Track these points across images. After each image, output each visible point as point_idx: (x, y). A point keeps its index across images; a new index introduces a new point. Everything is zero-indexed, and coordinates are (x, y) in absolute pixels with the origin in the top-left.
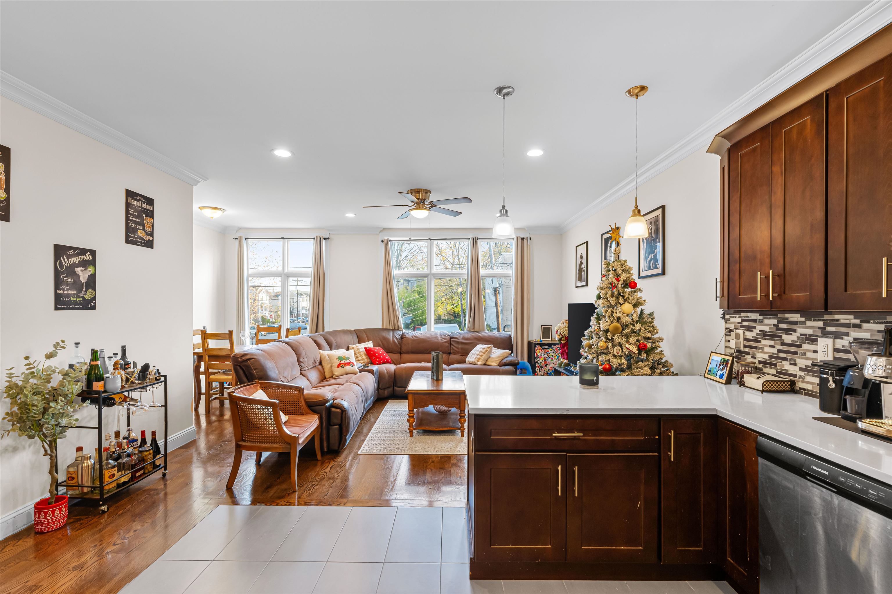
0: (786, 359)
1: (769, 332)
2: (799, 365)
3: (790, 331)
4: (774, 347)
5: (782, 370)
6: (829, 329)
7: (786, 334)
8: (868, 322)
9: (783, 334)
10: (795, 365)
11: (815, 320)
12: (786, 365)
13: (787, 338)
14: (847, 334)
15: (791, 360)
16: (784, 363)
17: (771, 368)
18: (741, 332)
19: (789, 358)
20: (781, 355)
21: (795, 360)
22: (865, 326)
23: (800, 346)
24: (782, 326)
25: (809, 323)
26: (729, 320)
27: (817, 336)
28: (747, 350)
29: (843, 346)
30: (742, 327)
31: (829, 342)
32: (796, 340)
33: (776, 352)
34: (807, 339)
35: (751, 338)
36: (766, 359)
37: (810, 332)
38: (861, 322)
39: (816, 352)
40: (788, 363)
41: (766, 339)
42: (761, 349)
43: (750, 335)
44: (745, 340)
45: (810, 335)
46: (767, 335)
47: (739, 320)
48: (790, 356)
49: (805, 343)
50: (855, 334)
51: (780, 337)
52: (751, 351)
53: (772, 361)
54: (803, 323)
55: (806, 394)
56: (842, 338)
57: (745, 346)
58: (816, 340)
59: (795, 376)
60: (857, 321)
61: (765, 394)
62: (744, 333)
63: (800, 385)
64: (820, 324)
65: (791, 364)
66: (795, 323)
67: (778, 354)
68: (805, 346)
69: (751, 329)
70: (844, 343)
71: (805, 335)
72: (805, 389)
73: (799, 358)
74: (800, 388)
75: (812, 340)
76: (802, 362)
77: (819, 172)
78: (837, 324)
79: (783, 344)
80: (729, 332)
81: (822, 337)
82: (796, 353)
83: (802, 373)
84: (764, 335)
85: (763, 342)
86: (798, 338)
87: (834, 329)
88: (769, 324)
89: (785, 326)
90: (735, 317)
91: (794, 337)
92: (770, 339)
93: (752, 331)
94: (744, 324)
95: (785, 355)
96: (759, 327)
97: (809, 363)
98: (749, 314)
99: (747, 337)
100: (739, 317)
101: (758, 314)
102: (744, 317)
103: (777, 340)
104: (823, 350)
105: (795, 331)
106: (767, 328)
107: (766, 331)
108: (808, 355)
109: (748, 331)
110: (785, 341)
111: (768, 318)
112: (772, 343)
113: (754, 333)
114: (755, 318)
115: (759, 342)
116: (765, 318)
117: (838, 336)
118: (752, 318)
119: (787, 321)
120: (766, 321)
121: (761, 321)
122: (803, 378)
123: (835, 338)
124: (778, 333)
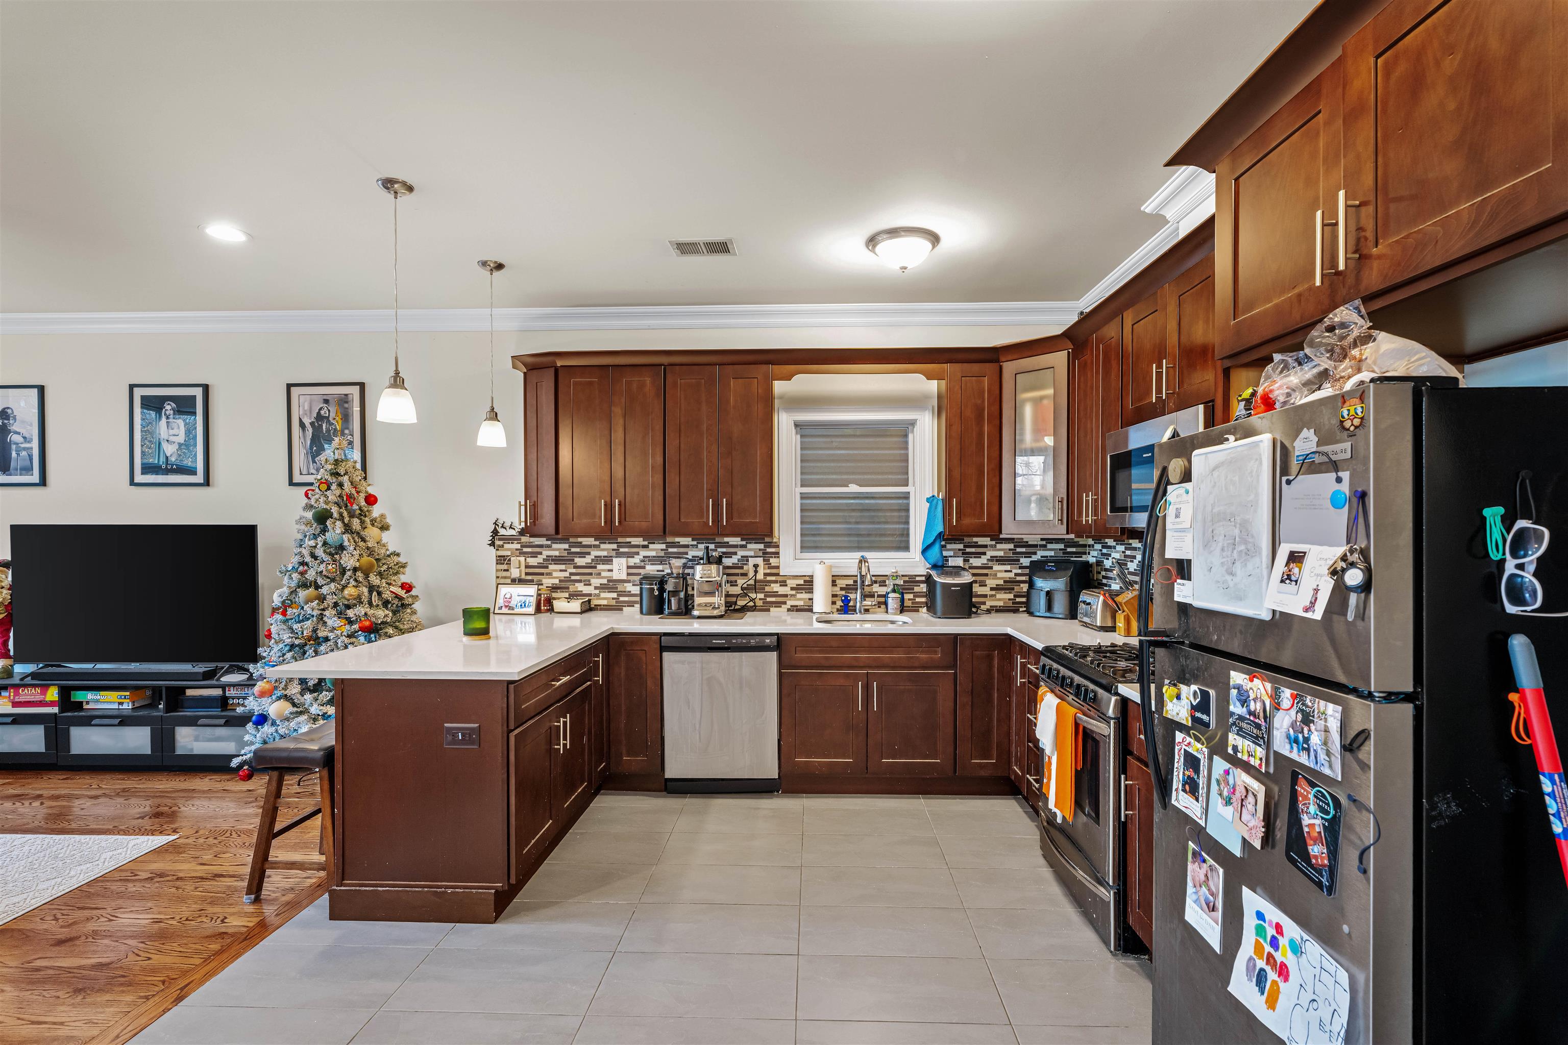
0: (580, 581)
1: (559, 557)
2: (593, 585)
3: (582, 555)
4: (566, 571)
5: (576, 591)
6: (622, 550)
7: (580, 557)
8: (654, 543)
9: (576, 557)
10: (590, 585)
11: (609, 543)
12: (580, 587)
13: (580, 561)
14: (638, 554)
15: (584, 581)
16: (577, 584)
17: (563, 592)
18: (522, 559)
20: (573, 578)
21: (589, 581)
22: (651, 546)
23: (595, 567)
24: (573, 550)
25: (603, 546)
26: (499, 546)
27: (611, 557)
28: (529, 577)
29: (635, 564)
30: (522, 553)
31: (623, 561)
32: (590, 562)
33: (568, 575)
34: (601, 560)
36: (556, 584)
37: (605, 553)
38: (649, 543)
39: (612, 571)
40: (583, 584)
41: (555, 564)
42: (549, 574)
43: (532, 561)
44: (527, 567)
45: (604, 557)
46: (557, 560)
47: (519, 546)
48: (583, 578)
49: (599, 564)
50: (644, 553)
51: (573, 560)
52: (536, 578)
53: (563, 585)
54: (597, 547)
55: (601, 610)
56: (633, 557)
57: (527, 574)
58: (612, 561)
59: (590, 595)
60: (646, 543)
61: (584, 615)
62: (525, 559)
63: (595, 602)
64: (615, 546)
65: (585, 585)
66: (589, 546)
67: (570, 578)
68: (600, 567)
69: (534, 555)
70: (636, 560)
71: (601, 557)
72: (600, 605)
73: (594, 578)
74: (595, 605)
75: (607, 560)
76: (596, 582)
77: (659, 427)
78: (629, 545)
79: (575, 567)
80: (501, 560)
81: (616, 557)
82: (591, 574)
83: (597, 592)
84: (553, 560)
85: (552, 567)
86: (592, 560)
87: (626, 550)
88: (558, 549)
89: (578, 550)
90: (512, 543)
91: (588, 559)
92: (560, 564)
93: (537, 557)
94: (525, 550)
95: (577, 578)
96: (546, 553)
97: (605, 581)
98: (532, 540)
99: (530, 564)
100: (518, 543)
101: (545, 539)
102: (526, 542)
103: (569, 564)
104: (619, 568)
105: (589, 554)
106: (557, 553)
107: (556, 556)
108: (603, 574)
109: (531, 557)
110: (578, 564)
111: (557, 543)
112: (563, 567)
113: (540, 559)
114: (541, 543)
115: (547, 567)
116: (554, 543)
117: (630, 555)
118: (537, 543)
119: (580, 545)
120: (554, 546)
121: (549, 546)
122: (598, 595)
123: (628, 557)
124: (570, 557)
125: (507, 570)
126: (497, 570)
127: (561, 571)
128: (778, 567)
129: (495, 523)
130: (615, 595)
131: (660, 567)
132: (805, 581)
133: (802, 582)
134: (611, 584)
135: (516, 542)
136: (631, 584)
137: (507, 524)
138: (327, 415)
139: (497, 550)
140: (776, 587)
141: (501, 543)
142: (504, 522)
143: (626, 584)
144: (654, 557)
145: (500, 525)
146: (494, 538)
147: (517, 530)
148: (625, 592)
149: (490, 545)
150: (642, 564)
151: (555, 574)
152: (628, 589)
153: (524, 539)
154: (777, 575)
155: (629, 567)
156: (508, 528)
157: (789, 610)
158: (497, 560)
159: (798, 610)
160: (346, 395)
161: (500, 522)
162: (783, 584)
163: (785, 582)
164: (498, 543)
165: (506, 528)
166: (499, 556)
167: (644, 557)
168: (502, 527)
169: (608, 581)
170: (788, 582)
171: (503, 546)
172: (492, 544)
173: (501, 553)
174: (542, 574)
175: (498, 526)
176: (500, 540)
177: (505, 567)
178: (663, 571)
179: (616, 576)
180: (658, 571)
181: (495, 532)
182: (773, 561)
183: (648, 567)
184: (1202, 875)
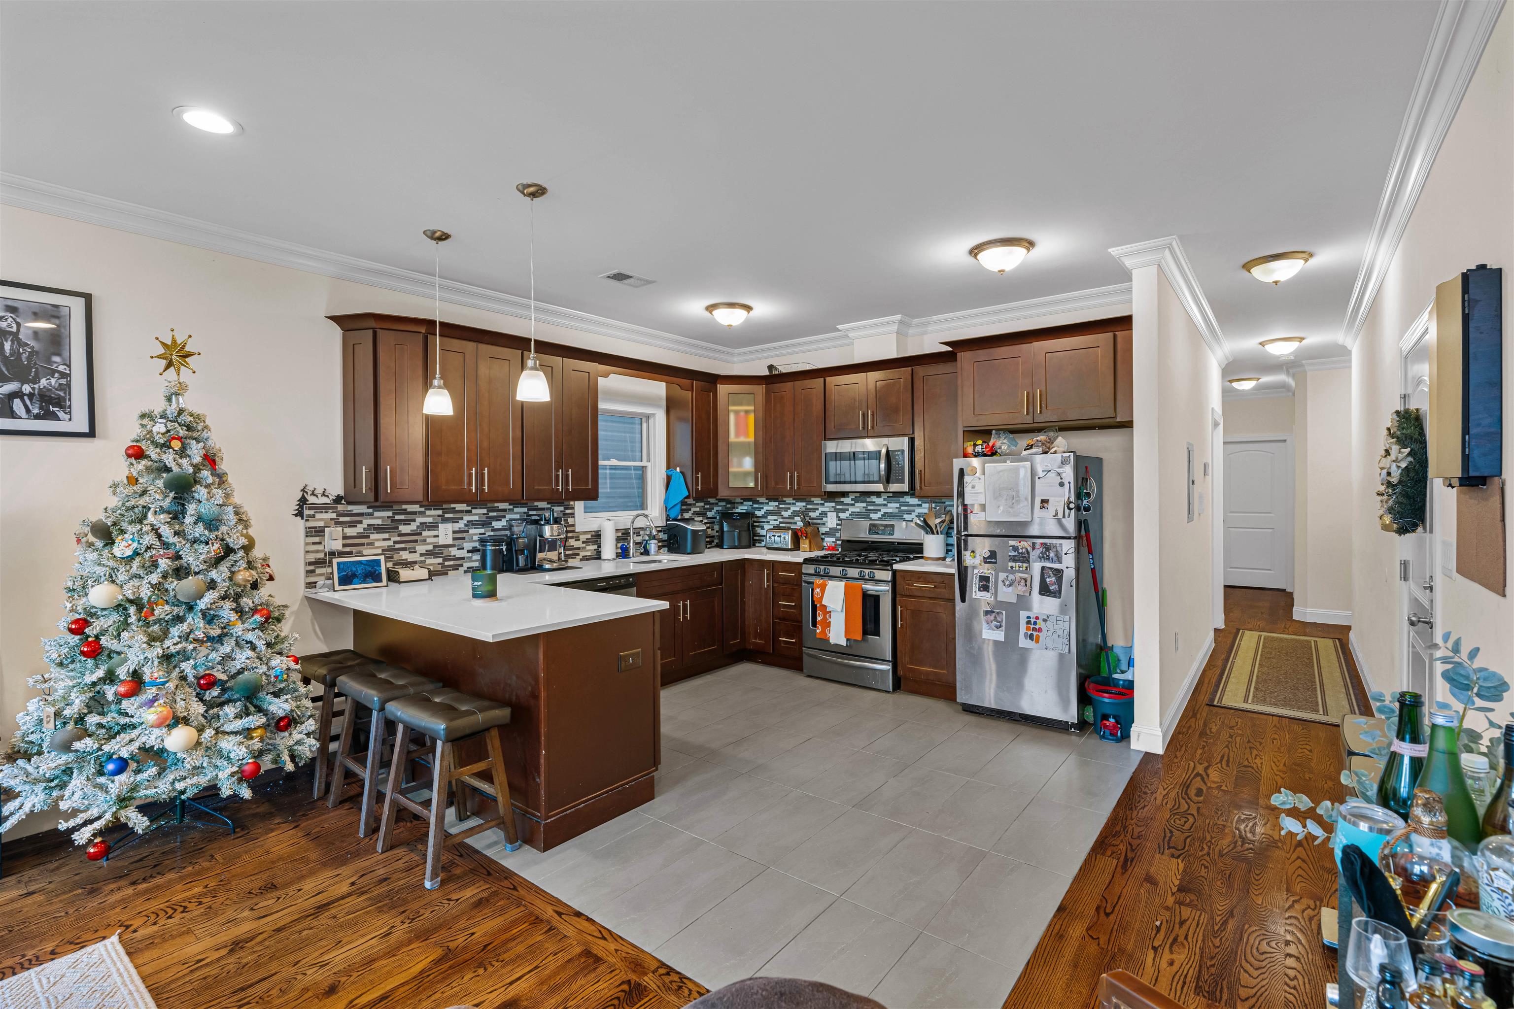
0: (404, 549)
1: (382, 525)
2: (419, 552)
3: (407, 522)
4: (389, 539)
5: (401, 560)
6: (447, 516)
7: (404, 524)
8: (477, 508)
9: (401, 525)
10: (416, 552)
11: (435, 509)
12: (406, 555)
13: (404, 529)
14: (462, 519)
15: (410, 548)
16: (401, 553)
18: (338, 529)
20: (397, 546)
21: (415, 548)
22: (474, 511)
23: (421, 534)
24: (397, 517)
25: (428, 513)
26: (309, 516)
27: (437, 523)
28: (348, 549)
29: (459, 528)
30: (338, 523)
31: (448, 526)
32: (416, 529)
33: (393, 544)
34: (427, 527)
35: (356, 534)
37: (430, 520)
38: (472, 508)
39: (438, 536)
40: (407, 552)
41: (377, 533)
42: (371, 544)
43: (350, 531)
44: (345, 537)
45: (430, 523)
47: (334, 516)
48: (408, 545)
49: (425, 530)
50: (467, 518)
51: (397, 528)
52: (355, 549)
54: (423, 513)
56: (458, 522)
57: (345, 546)
58: (438, 527)
59: (415, 562)
60: (469, 508)
62: (343, 530)
64: (440, 512)
65: (410, 552)
66: (415, 513)
68: (425, 533)
69: (353, 524)
70: (461, 525)
71: (426, 523)
73: (419, 545)
75: (433, 526)
76: (421, 548)
78: (453, 511)
79: (400, 535)
80: (317, 532)
81: (442, 523)
82: (416, 541)
83: (423, 558)
84: (374, 529)
85: (373, 536)
86: (418, 527)
87: (451, 515)
88: (381, 516)
89: (402, 517)
90: (326, 512)
91: (413, 526)
92: (383, 533)
93: (356, 526)
94: (341, 519)
95: (403, 546)
96: (366, 522)
97: (430, 547)
98: (350, 508)
99: (348, 535)
100: (333, 512)
101: (366, 507)
102: (344, 511)
103: (393, 532)
104: (445, 533)
105: (414, 520)
106: (379, 522)
107: (378, 525)
108: (429, 540)
109: (349, 527)
110: (403, 532)
111: (380, 511)
112: (386, 536)
113: (360, 529)
114: (362, 511)
115: (368, 537)
116: (376, 511)
117: (455, 520)
118: (355, 512)
119: (405, 512)
120: (377, 514)
121: (370, 515)
122: (424, 562)
123: (453, 522)
124: (394, 525)
125: (320, 543)
126: (307, 544)
127: (384, 540)
128: (573, 526)
129: (303, 490)
130: (440, 560)
131: (482, 531)
132: (592, 536)
133: (589, 536)
134: (437, 549)
135: (331, 511)
136: (456, 548)
137: (319, 491)
138: (14, 329)
139: (307, 520)
140: (572, 542)
141: (312, 512)
142: (315, 489)
143: (450, 549)
144: (477, 521)
145: (310, 493)
146: (301, 507)
147: (331, 498)
148: (450, 556)
149: (296, 515)
150: (466, 528)
151: (377, 544)
152: (453, 554)
153: (340, 508)
154: (573, 531)
155: (454, 532)
156: (319, 496)
157: (581, 560)
158: (307, 532)
159: (588, 559)
160: (56, 306)
161: (310, 488)
162: (578, 539)
163: (578, 537)
164: (307, 512)
165: (317, 496)
166: (309, 528)
167: (468, 521)
168: (313, 494)
169: (434, 547)
170: (581, 537)
171: (314, 516)
172: (300, 514)
173: (312, 524)
174: (363, 545)
175: (307, 493)
176: (310, 509)
177: (317, 539)
178: (484, 534)
179: (442, 541)
180: (480, 534)
181: (303, 501)
182: (570, 521)
183: (472, 531)
184: (992, 618)
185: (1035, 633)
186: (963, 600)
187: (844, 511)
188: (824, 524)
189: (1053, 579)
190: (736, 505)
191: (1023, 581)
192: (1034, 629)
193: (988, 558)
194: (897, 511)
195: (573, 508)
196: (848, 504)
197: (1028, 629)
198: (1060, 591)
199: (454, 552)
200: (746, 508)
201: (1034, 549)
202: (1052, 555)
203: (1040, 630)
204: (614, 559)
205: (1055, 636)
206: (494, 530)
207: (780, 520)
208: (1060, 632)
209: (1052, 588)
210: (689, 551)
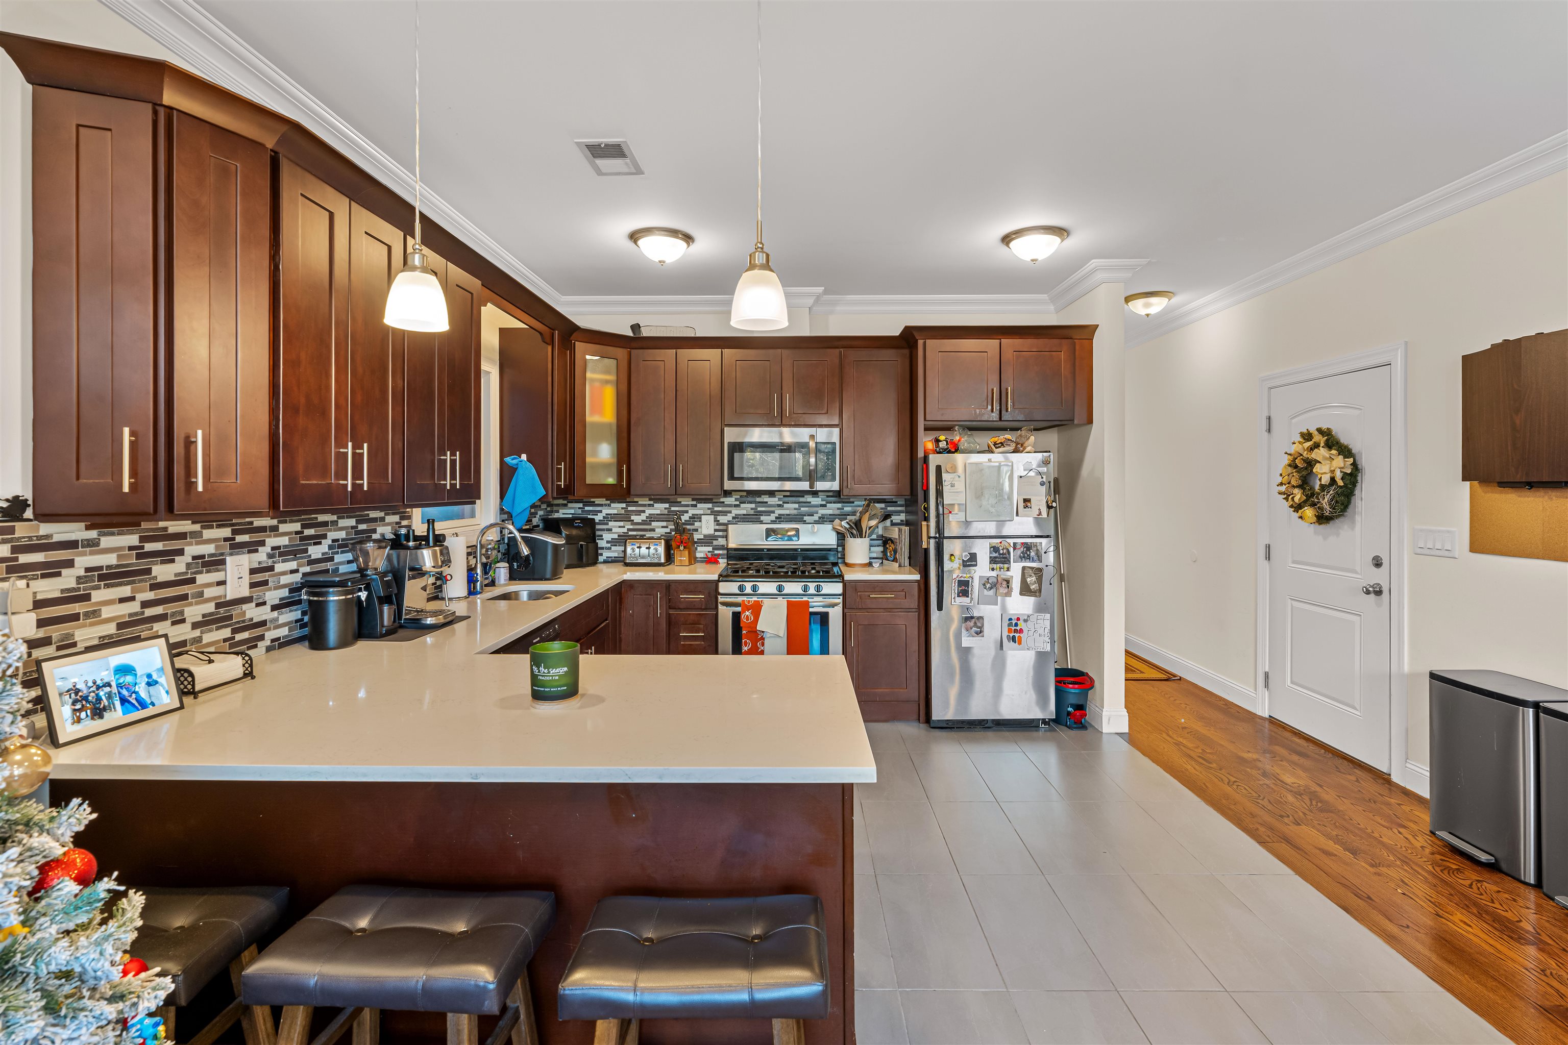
1: (117, 566)
2: (189, 621)
3: (168, 556)
6: (238, 539)
7: (163, 562)
9: (155, 563)
10: (183, 621)
11: (216, 527)
13: (162, 572)
15: (173, 614)
19: (169, 612)
21: (184, 612)
23: (195, 581)
24: (149, 547)
25: (205, 534)
27: (222, 554)
29: (260, 563)
32: (185, 571)
33: (137, 609)
34: (205, 564)
37: (209, 549)
39: (222, 583)
40: (169, 622)
41: (107, 586)
43: (48, 588)
45: (211, 555)
46: (112, 576)
48: (170, 608)
49: (201, 572)
50: (270, 542)
51: (149, 571)
54: (196, 535)
58: (223, 562)
60: (275, 522)
64: (226, 532)
66: (182, 536)
68: (202, 579)
69: (51, 570)
70: (261, 556)
71: (203, 557)
73: (191, 604)
75: (215, 563)
76: (194, 612)
78: (248, 528)
79: (154, 587)
81: (231, 554)
82: (184, 598)
83: (197, 633)
84: (101, 578)
86: (188, 565)
87: (243, 538)
88: (114, 547)
89: (158, 546)
91: (179, 566)
92: (120, 584)
93: (59, 574)
94: (24, 559)
95: (158, 610)
96: (83, 561)
97: (210, 607)
98: (45, 529)
101: (82, 525)
102: (30, 538)
103: (141, 581)
104: (236, 575)
105: (181, 552)
106: (111, 559)
107: (108, 567)
108: (209, 593)
109: (44, 576)
110: (159, 580)
111: (113, 534)
112: (126, 591)
113: (68, 580)
114: (73, 537)
115: (87, 598)
116: (105, 534)
117: (252, 547)
118: (56, 538)
119: (163, 535)
120: (105, 541)
121: (92, 544)
122: (198, 640)
123: (250, 552)
124: (143, 564)
131: (294, 565)
134: (222, 610)
136: (253, 604)
143: (245, 607)
144: (285, 546)
148: (244, 621)
150: (269, 562)
152: (248, 616)
153: (21, 529)
155: (253, 571)
167: (271, 548)
169: (218, 606)
174: (75, 617)
178: (297, 571)
179: (230, 592)
180: (291, 572)
183: (280, 567)
184: (971, 624)
185: (1017, 635)
186: (940, 608)
187: (725, 513)
188: (696, 530)
189: (1034, 579)
190: (555, 508)
191: (1005, 583)
192: (1016, 631)
193: (968, 561)
194: (795, 512)
195: (409, 518)
196: (730, 506)
197: (1010, 630)
198: (1040, 590)
199: (252, 612)
200: (572, 511)
201: (1015, 549)
202: (1033, 554)
203: (1021, 631)
204: (466, 598)
205: (1036, 635)
206: (311, 562)
207: (627, 527)
208: (1041, 631)
209: (1032, 587)
210: (548, 576)
